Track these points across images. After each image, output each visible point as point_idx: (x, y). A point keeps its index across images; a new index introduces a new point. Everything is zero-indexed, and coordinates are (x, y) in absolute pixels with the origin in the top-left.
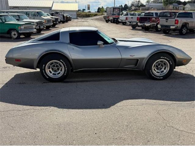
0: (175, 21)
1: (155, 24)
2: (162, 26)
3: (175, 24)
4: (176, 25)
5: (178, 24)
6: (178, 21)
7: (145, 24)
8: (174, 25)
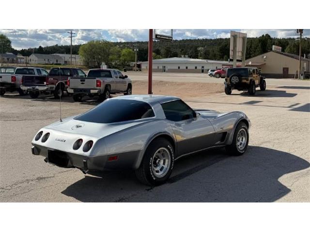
0: (97, 82)
1: (53, 87)
2: (75, 90)
3: (97, 86)
4: (98, 88)
5: (100, 87)
6: (100, 83)
7: (37, 87)
8: (96, 88)
